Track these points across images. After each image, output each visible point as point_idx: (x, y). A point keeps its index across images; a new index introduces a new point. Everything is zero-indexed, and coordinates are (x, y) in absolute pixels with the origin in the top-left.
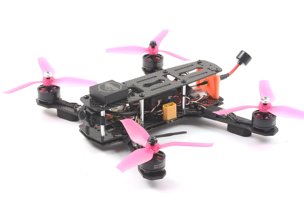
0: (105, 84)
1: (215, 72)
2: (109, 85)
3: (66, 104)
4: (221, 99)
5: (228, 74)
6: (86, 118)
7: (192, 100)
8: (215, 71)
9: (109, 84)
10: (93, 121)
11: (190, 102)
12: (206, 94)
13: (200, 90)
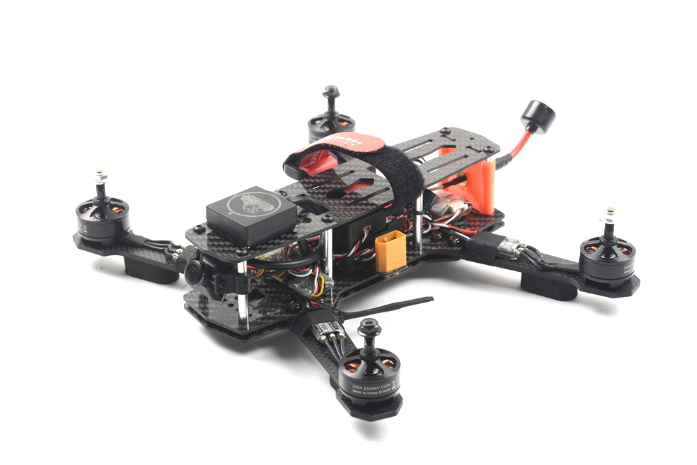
0: (241, 197)
1: (485, 155)
2: (251, 200)
3: (145, 245)
4: (498, 215)
5: (509, 155)
6: (203, 279)
7: (435, 221)
8: (484, 151)
9: (249, 196)
10: (221, 286)
11: (432, 226)
12: (467, 205)
13: (450, 196)
